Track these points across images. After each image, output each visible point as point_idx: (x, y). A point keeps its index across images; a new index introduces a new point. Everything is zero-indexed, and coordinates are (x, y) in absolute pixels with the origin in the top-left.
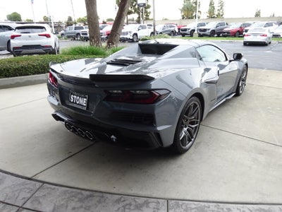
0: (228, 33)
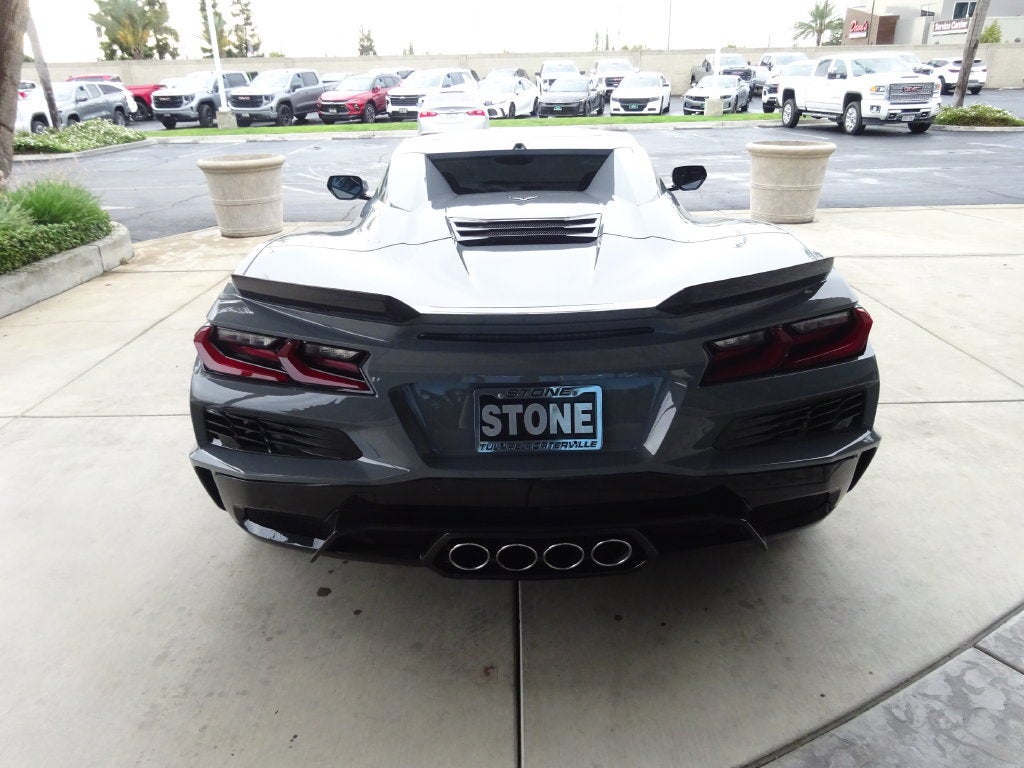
0: (339, 108)
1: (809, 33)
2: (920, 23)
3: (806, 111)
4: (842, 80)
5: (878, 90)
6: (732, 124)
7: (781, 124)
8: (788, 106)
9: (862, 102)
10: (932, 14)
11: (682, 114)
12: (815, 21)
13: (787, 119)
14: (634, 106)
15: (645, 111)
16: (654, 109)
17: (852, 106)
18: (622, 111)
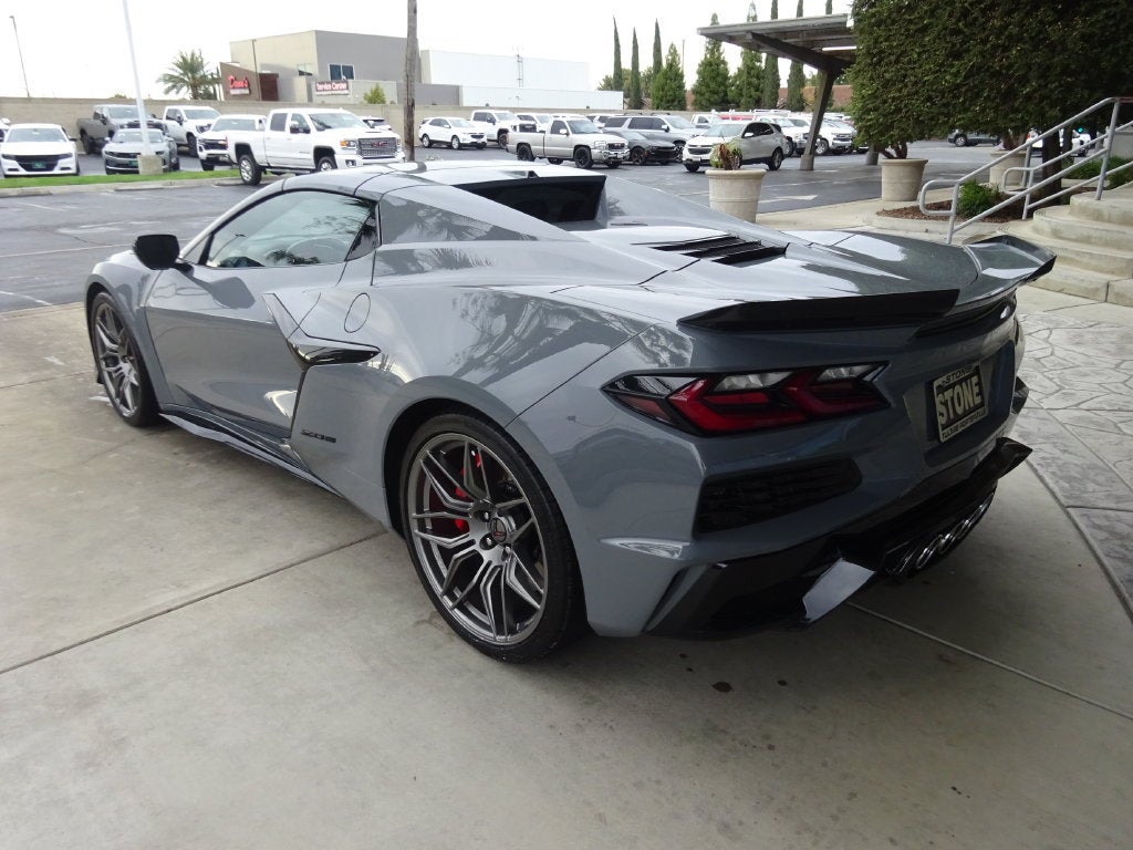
1: (182, 87)
2: (301, 82)
3: (270, 167)
4: (305, 135)
5: (349, 145)
6: (182, 183)
7: (240, 182)
8: (244, 162)
9: (336, 156)
10: (310, 74)
11: (104, 174)
12: (185, 74)
13: (247, 176)
14: (38, 165)
15: (56, 171)
16: (68, 168)
17: (324, 162)
18: (23, 172)
